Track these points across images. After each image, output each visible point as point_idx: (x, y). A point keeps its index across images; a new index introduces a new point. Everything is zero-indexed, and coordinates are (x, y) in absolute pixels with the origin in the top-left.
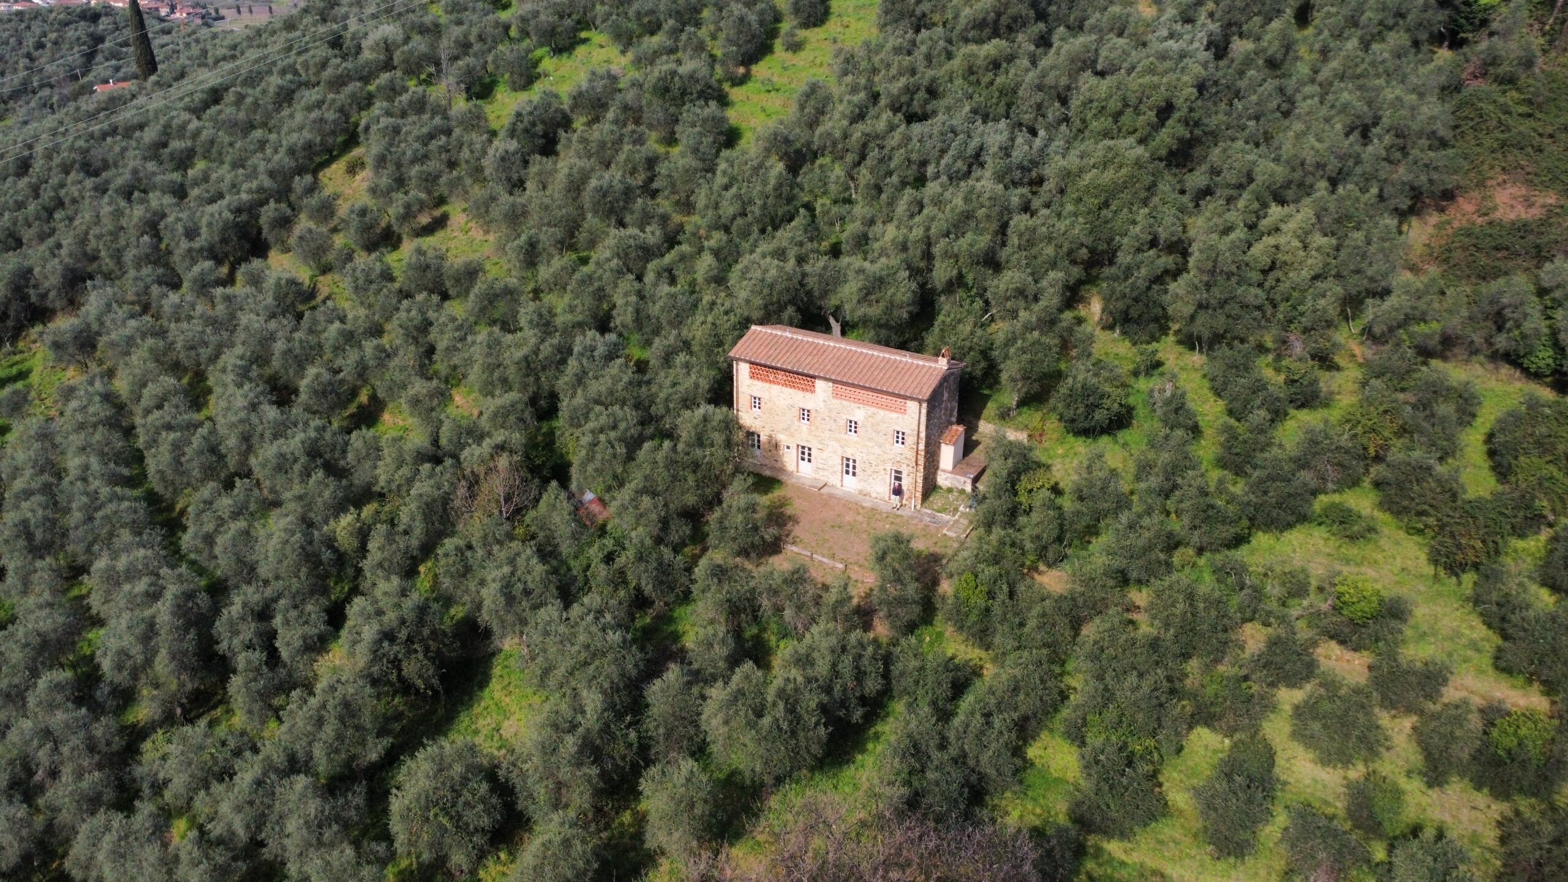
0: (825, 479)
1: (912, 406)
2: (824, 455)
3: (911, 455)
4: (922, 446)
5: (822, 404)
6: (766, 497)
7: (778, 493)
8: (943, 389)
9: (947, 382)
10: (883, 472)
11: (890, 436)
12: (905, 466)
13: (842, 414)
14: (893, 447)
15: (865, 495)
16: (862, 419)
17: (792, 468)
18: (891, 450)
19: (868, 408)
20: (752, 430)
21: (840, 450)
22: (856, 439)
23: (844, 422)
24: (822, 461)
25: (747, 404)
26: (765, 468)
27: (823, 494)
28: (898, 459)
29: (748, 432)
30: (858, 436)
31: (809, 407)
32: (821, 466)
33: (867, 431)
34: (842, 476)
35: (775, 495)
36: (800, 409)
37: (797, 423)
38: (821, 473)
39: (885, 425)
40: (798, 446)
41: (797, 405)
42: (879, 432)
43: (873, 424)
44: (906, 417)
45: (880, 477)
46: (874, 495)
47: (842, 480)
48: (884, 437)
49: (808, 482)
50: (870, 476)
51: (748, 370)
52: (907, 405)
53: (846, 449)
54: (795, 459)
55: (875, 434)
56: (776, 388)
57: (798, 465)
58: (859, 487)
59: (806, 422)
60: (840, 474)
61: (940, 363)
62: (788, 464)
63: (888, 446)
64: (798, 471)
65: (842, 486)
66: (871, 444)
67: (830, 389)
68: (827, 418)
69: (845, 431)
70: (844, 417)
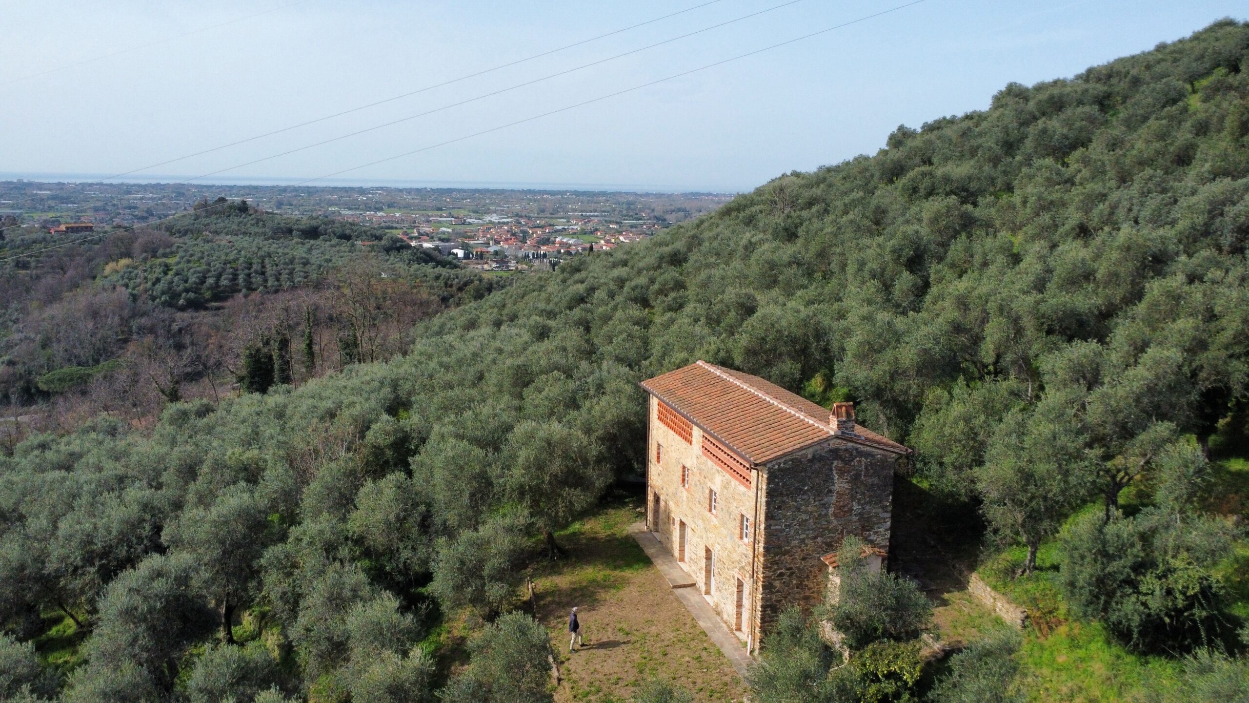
0: (695, 575)
1: (755, 477)
2: (695, 540)
3: (748, 556)
4: (761, 548)
5: (695, 462)
6: (608, 572)
7: (628, 573)
8: (831, 470)
9: (843, 460)
10: (733, 581)
11: (738, 523)
12: (748, 576)
13: (707, 480)
14: (740, 543)
15: (719, 614)
16: (719, 490)
17: (676, 552)
18: (739, 547)
19: (724, 474)
20: (657, 491)
21: (704, 536)
22: (715, 521)
23: (708, 491)
24: (694, 549)
25: (656, 454)
26: (658, 546)
27: (673, 594)
28: (744, 563)
29: (655, 494)
30: (716, 517)
31: (688, 465)
32: (693, 556)
33: (722, 509)
34: (708, 578)
35: (621, 574)
36: (684, 466)
37: (681, 487)
38: (693, 567)
39: (735, 504)
40: (681, 522)
41: (681, 460)
42: (730, 514)
43: (726, 500)
44: (750, 493)
45: (730, 589)
46: (725, 617)
47: (707, 585)
48: (734, 523)
49: (675, 575)
50: (723, 584)
51: (657, 407)
52: (752, 474)
53: (709, 535)
54: (679, 540)
55: (727, 516)
56: (671, 434)
57: (682, 550)
58: (716, 600)
59: (687, 486)
60: (704, 574)
61: (831, 425)
62: (674, 546)
63: (736, 539)
64: (681, 559)
65: (707, 593)
66: (725, 532)
67: (701, 440)
68: (698, 484)
69: (708, 506)
70: (709, 484)
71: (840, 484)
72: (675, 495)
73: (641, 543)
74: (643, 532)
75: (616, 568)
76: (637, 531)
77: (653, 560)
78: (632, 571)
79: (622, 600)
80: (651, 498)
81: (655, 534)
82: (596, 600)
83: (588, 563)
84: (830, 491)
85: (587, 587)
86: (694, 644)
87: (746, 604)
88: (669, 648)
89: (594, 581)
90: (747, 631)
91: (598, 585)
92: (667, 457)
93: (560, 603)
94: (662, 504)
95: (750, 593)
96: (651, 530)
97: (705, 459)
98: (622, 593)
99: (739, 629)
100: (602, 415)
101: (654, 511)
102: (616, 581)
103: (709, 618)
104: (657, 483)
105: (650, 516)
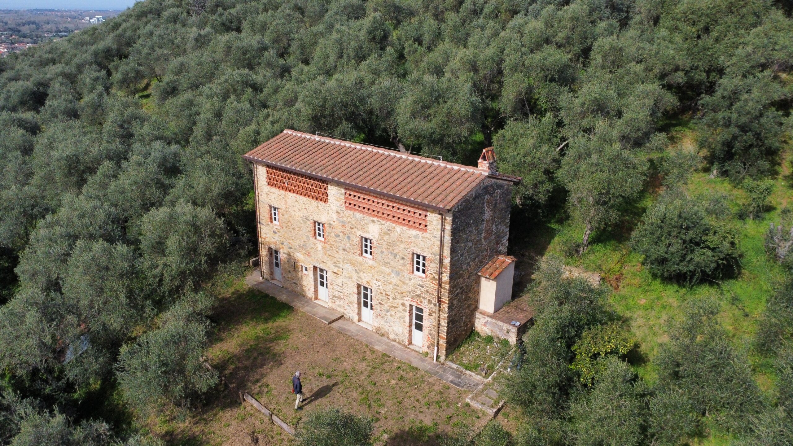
0: (341, 310)
1: (433, 219)
2: (340, 281)
3: (432, 287)
4: (446, 277)
5: (335, 216)
6: (263, 326)
7: (281, 322)
8: (484, 203)
9: (490, 194)
10: (402, 308)
11: (408, 261)
12: (426, 302)
13: (355, 230)
14: (412, 276)
15: (383, 335)
16: (377, 236)
17: (310, 293)
18: (410, 280)
19: (383, 222)
20: (273, 247)
21: (355, 276)
22: (371, 262)
23: (358, 239)
24: (338, 288)
25: (267, 216)
26: (285, 291)
27: (332, 329)
28: (419, 292)
29: (270, 249)
30: (373, 259)
31: (323, 220)
32: (337, 294)
33: (382, 252)
34: (359, 309)
35: (276, 324)
36: (315, 222)
37: (312, 239)
38: (338, 302)
39: (402, 246)
40: (315, 268)
41: (311, 218)
42: (396, 255)
43: (389, 244)
44: (426, 235)
45: (399, 314)
46: (392, 336)
47: (359, 314)
48: (402, 261)
49: (322, 312)
50: (388, 311)
51: (265, 175)
52: (428, 218)
53: (361, 274)
54: (313, 283)
55: (391, 257)
56: (291, 196)
57: (316, 291)
58: (376, 325)
59: (321, 238)
60: (356, 306)
61: (480, 167)
62: (306, 289)
63: (406, 274)
64: (316, 298)
65: (360, 320)
66: (388, 270)
67: (343, 197)
68: (341, 234)
69: (359, 252)
70: (359, 233)
71: (488, 214)
72: (303, 247)
73: (271, 293)
74: (261, 283)
75: (266, 320)
76: (255, 283)
77: (292, 304)
78: (283, 319)
79: (297, 348)
80: (264, 252)
81: (273, 282)
82: (275, 355)
83: (238, 322)
84: (483, 220)
85: (257, 345)
86: (386, 367)
87: (425, 323)
88: (372, 377)
89: (258, 338)
90: (427, 344)
91: (266, 340)
92: (286, 216)
93: (246, 368)
94: (282, 256)
95: (430, 315)
96: (267, 280)
97: (351, 212)
98: (291, 341)
99: (410, 343)
100: (208, 190)
101: (271, 263)
102: (277, 332)
103: (379, 341)
104: (273, 240)
105: (265, 268)
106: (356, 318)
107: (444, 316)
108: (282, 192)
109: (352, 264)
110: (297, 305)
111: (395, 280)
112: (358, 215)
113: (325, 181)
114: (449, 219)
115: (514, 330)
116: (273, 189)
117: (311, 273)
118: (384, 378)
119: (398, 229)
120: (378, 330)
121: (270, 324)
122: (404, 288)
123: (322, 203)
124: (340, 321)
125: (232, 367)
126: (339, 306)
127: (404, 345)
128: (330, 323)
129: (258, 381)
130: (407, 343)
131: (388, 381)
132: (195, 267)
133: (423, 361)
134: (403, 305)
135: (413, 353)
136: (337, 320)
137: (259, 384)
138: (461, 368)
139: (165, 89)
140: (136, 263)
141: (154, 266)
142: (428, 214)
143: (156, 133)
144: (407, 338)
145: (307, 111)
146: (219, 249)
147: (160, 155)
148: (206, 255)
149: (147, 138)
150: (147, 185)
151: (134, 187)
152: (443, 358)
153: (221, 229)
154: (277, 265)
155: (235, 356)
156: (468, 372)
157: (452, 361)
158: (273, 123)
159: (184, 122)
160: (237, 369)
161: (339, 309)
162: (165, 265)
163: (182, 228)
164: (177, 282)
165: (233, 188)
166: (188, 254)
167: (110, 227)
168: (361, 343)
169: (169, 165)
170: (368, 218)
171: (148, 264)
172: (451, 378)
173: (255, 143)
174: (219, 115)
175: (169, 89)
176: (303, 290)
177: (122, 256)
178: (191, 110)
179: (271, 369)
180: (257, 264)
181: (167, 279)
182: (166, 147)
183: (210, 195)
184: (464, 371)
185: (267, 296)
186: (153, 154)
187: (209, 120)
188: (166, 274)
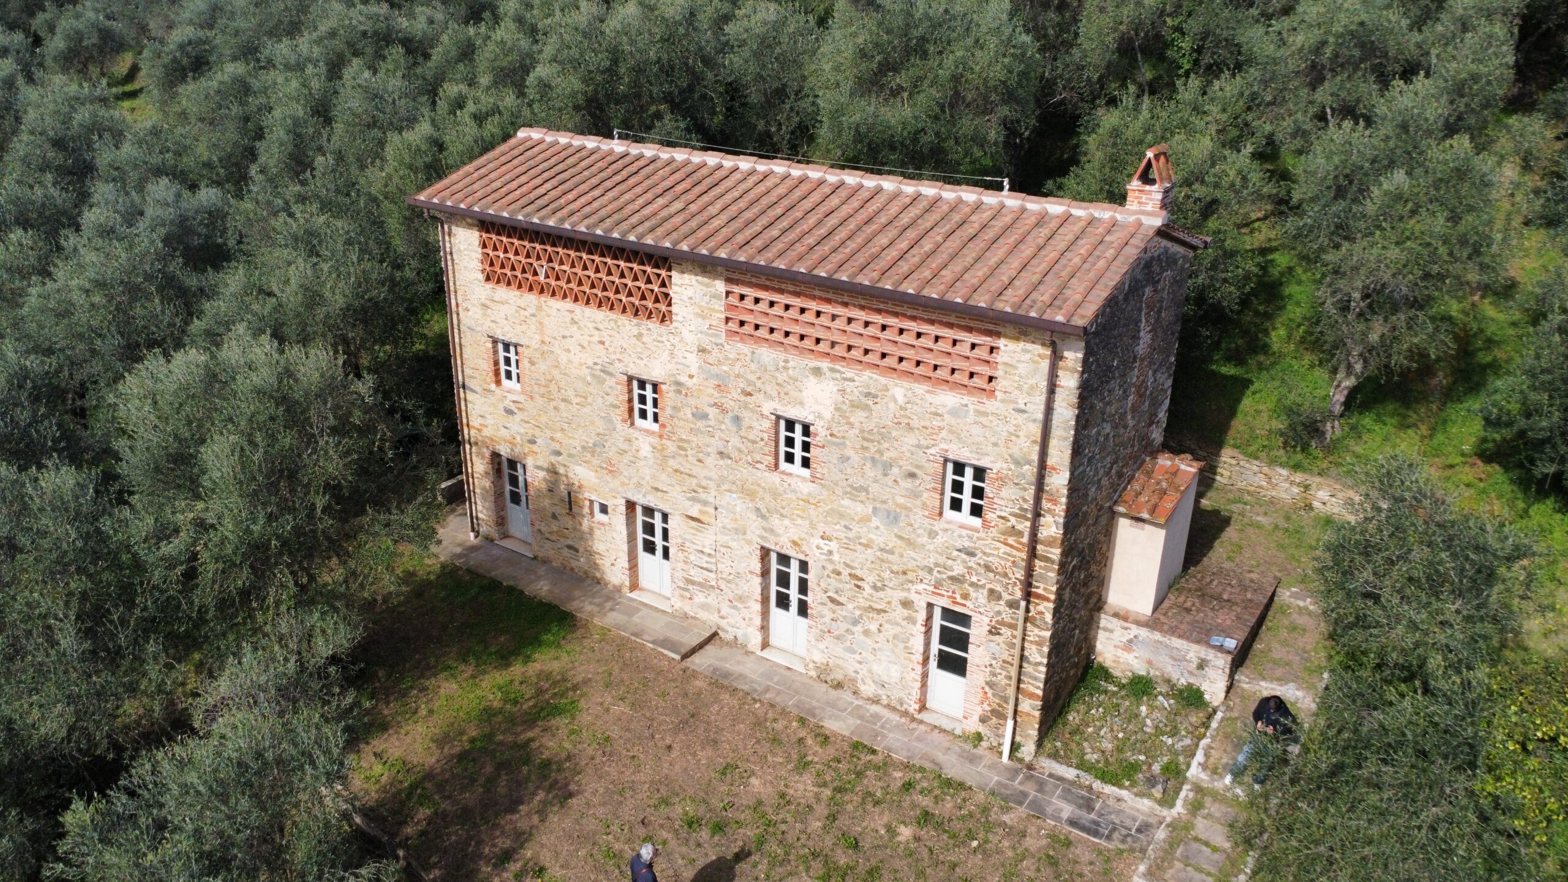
0: (711, 619)
1: (1019, 357)
2: (706, 540)
4: (1052, 527)
5: (693, 361)
6: (499, 677)
7: (546, 661)
8: (1140, 310)
9: (1153, 283)
10: (900, 612)
11: (927, 482)
12: (981, 596)
13: (758, 398)
14: (938, 526)
15: (839, 686)
16: (827, 414)
17: (615, 573)
18: (932, 534)
19: (849, 374)
20: (504, 451)
21: (754, 526)
22: (806, 488)
23: (767, 424)
24: (703, 561)
25: (487, 366)
26: (542, 570)
27: (695, 675)
28: (958, 570)
29: (496, 456)
30: (814, 479)
31: (654, 372)
32: (697, 575)
33: (845, 459)
34: (765, 614)
35: (534, 668)
36: (630, 379)
37: (622, 428)
38: (700, 598)
39: (911, 439)
40: (631, 506)
41: (619, 367)
42: (887, 467)
43: (866, 436)
44: (991, 405)
45: (890, 630)
46: (868, 689)
47: (764, 628)
48: (907, 484)
49: (656, 627)
50: (855, 622)
51: (477, 253)
52: (1000, 357)
53: (775, 522)
54: (625, 547)
55: (870, 473)
56: (558, 306)
57: (633, 566)
58: (819, 658)
59: (649, 424)
60: (758, 607)
61: (1132, 204)
62: (605, 563)
63: (920, 519)
64: (634, 586)
65: (765, 645)
66: (860, 509)
67: (719, 305)
68: (712, 412)
69: (770, 459)
70: (768, 407)
71: (1144, 339)
72: (592, 450)
73: (504, 574)
74: (474, 548)
75: (505, 659)
76: (458, 550)
77: (571, 607)
78: (552, 652)
79: (607, 739)
80: (478, 467)
81: (507, 543)
82: (547, 764)
83: (427, 670)
84: (1135, 359)
85: (489, 737)
86: (872, 782)
87: (976, 655)
88: (843, 821)
89: (488, 714)
90: (978, 711)
91: (512, 720)
92: (542, 366)
93: (465, 815)
94: (534, 476)
95: (994, 632)
96: (489, 539)
97: (744, 348)
98: (585, 718)
99: (923, 708)
100: (313, 298)
101: (499, 495)
102: (540, 692)
103: (833, 705)
104: (503, 433)
105: (482, 509)
106: (755, 639)
107: (1042, 634)
108: (531, 299)
109: (748, 493)
110: (584, 607)
111: (881, 535)
112: (768, 355)
113: (663, 260)
114: (1073, 357)
115: (1222, 662)
116: (502, 292)
117: (618, 519)
118: (878, 821)
119: (899, 390)
120: (823, 674)
121: (517, 670)
122: (912, 558)
123: (653, 325)
124: (708, 647)
125: (424, 813)
126: (704, 607)
127: (906, 714)
128: (685, 657)
129: (507, 856)
130: (913, 707)
131: (891, 830)
132: (297, 530)
133: (973, 759)
134: (907, 604)
135: (936, 735)
136: (701, 646)
137: (514, 867)
138: (1087, 779)
139: (174, 60)
140: (106, 525)
141: (165, 532)
142: (1001, 343)
143: (156, 160)
144: (916, 693)
145: (570, 84)
146: (363, 471)
147: (170, 213)
148: (327, 487)
149: (134, 175)
150: (134, 292)
151: (97, 299)
152: (1028, 750)
153: (367, 410)
154: (516, 498)
155: (429, 776)
156: (1109, 789)
157: (1055, 756)
158: (479, 119)
159: (230, 135)
160: (440, 820)
161: (703, 615)
162: (202, 526)
163: (247, 409)
164: (242, 578)
165: (382, 293)
166: (273, 488)
167: (23, 416)
168: (784, 713)
169: (196, 241)
170: (798, 363)
171: (142, 525)
172: (1067, 810)
173: (435, 171)
174: (323, 112)
175: (185, 61)
176: (596, 566)
177: (59, 506)
178: (246, 103)
179: (542, 813)
180: (458, 496)
181: (209, 569)
182: (186, 194)
183: (321, 313)
184: (1097, 785)
185: (494, 585)
186: (150, 212)
187: (296, 122)
188: (204, 556)
